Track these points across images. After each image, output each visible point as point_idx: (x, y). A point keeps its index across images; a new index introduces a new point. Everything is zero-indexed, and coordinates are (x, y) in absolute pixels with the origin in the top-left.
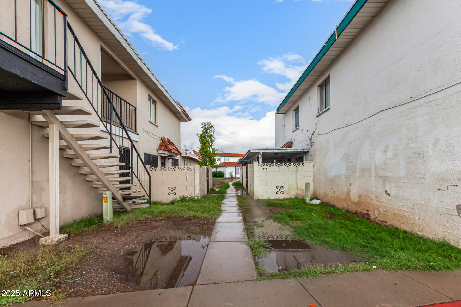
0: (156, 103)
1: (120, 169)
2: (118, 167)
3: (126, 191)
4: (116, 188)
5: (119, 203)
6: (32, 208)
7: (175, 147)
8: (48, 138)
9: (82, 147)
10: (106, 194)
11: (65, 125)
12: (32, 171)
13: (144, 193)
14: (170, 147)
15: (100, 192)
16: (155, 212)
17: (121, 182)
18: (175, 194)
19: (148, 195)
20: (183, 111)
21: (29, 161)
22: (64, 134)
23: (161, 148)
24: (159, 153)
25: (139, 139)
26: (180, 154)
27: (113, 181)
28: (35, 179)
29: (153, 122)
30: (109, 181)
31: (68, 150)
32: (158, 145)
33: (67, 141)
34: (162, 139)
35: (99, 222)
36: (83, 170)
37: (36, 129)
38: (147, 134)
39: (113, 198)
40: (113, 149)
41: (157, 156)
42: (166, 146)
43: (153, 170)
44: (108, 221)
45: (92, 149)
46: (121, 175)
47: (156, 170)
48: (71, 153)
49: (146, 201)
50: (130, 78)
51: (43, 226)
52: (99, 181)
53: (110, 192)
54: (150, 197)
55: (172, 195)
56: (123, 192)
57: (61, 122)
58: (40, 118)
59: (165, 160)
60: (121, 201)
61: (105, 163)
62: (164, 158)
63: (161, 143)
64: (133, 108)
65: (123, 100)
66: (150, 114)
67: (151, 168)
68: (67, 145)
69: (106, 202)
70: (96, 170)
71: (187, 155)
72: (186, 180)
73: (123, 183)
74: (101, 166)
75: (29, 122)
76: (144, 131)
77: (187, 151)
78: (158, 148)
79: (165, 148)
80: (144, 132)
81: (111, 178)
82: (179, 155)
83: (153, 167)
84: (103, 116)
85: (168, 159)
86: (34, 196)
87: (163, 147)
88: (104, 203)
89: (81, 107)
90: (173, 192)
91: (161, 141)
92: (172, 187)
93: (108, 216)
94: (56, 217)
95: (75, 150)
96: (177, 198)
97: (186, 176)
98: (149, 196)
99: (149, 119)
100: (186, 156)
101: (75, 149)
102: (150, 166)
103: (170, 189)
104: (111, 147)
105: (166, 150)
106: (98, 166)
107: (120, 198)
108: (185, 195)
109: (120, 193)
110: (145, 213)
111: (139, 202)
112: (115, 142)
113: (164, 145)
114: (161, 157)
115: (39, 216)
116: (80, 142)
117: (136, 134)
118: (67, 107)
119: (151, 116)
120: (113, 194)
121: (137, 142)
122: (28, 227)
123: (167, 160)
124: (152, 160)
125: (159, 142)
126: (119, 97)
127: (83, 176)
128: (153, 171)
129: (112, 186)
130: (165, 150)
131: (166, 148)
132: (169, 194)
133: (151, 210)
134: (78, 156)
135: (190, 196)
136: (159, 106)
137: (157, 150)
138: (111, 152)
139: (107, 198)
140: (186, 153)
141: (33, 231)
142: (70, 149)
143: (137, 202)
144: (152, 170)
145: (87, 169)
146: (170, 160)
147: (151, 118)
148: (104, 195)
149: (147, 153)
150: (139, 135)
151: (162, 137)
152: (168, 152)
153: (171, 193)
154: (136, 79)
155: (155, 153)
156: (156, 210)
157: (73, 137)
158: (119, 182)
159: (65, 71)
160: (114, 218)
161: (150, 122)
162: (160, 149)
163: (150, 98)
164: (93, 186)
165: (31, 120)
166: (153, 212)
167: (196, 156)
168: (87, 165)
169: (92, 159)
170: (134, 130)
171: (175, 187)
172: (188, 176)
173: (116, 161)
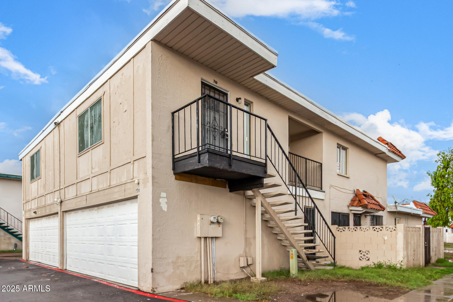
0: (347, 150)
1: (305, 229)
2: (304, 227)
3: (309, 250)
4: (301, 246)
5: (304, 262)
6: (246, 256)
7: (375, 200)
8: (255, 207)
9: (275, 212)
10: (292, 251)
11: (264, 196)
12: (246, 231)
13: (327, 254)
14: (365, 202)
15: (288, 250)
16: (338, 273)
17: (306, 242)
18: (369, 260)
19: (331, 256)
20: (389, 150)
21: (244, 224)
22: (264, 203)
23: (353, 203)
24: (351, 210)
25: (325, 197)
26: (383, 209)
27: (298, 240)
28: (247, 237)
29: (344, 174)
30: (295, 240)
31: (266, 214)
32: (350, 200)
33: (265, 208)
34: (355, 192)
35: (287, 274)
36: (275, 230)
37: (247, 200)
38: (335, 190)
39: (299, 257)
40: (297, 211)
41: (349, 214)
42: (360, 201)
43: (341, 230)
44: (293, 275)
45: (281, 213)
46: (306, 235)
47: (344, 231)
48: (267, 216)
49: (329, 262)
50: (316, 132)
51: (251, 270)
52: (287, 240)
53: (295, 250)
54: (334, 259)
55: (364, 260)
56: (307, 251)
57: (263, 194)
58: (250, 193)
59: (360, 218)
60: (305, 260)
61: (292, 223)
62: (360, 215)
63: (354, 197)
64: (319, 164)
65: (308, 159)
66: (339, 165)
67: (338, 228)
68: (265, 211)
69: (292, 258)
70: (284, 230)
71: (397, 209)
72: (384, 243)
73: (307, 243)
74: (288, 226)
75: (244, 197)
76: (331, 186)
77: (397, 204)
78: (350, 204)
79: (358, 203)
80: (332, 188)
81: (296, 237)
82: (381, 210)
83: (341, 227)
84: (290, 180)
85: (366, 216)
86: (247, 248)
87: (356, 202)
88: (291, 259)
89: (275, 182)
90: (365, 257)
91: (354, 195)
92: (364, 251)
93: (294, 271)
94: (259, 263)
95: (270, 215)
96: (371, 265)
97: (383, 238)
98: (333, 257)
99: (338, 171)
100: (395, 210)
101: (270, 213)
102: (337, 226)
103: (361, 254)
104: (296, 210)
105: (360, 206)
106: (286, 226)
107: (304, 257)
108: (382, 261)
109: (304, 252)
110: (328, 273)
111: (322, 262)
112: (299, 205)
113: (358, 199)
114: (355, 215)
115: (249, 263)
116: (274, 208)
117: (321, 192)
118: (266, 183)
119: (340, 167)
120: (298, 252)
121: (323, 200)
122: (244, 269)
123: (363, 218)
124: (341, 219)
125: (352, 196)
126: (304, 158)
127: (275, 235)
128: (341, 232)
129: (297, 244)
130: (358, 205)
131: (361, 203)
132: (360, 260)
133: (334, 272)
134: (272, 219)
135: (389, 264)
136: (353, 152)
137: (348, 206)
138: (296, 214)
139: (293, 255)
140: (396, 206)
141: (247, 273)
142: (267, 213)
143: (321, 263)
144: (339, 230)
145: (278, 229)
146: (369, 218)
147: (340, 170)
148: (290, 252)
149: (335, 211)
150: (325, 192)
151: (355, 190)
152: (362, 208)
153: (363, 258)
154: (322, 132)
155: (345, 210)
156: (340, 272)
157: (269, 204)
158: (304, 241)
159: (266, 160)
160: (299, 273)
161: (338, 175)
162: (352, 205)
163: (339, 146)
164: (283, 244)
165: (245, 195)
166: (336, 274)
167: (418, 209)
168: (278, 226)
169: (282, 221)
170: (320, 188)
171: (369, 251)
172: (386, 238)
173: (301, 222)
